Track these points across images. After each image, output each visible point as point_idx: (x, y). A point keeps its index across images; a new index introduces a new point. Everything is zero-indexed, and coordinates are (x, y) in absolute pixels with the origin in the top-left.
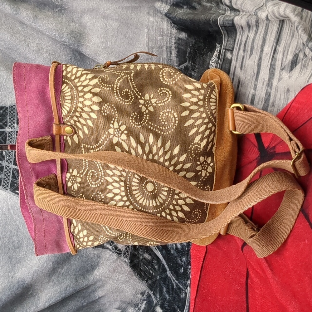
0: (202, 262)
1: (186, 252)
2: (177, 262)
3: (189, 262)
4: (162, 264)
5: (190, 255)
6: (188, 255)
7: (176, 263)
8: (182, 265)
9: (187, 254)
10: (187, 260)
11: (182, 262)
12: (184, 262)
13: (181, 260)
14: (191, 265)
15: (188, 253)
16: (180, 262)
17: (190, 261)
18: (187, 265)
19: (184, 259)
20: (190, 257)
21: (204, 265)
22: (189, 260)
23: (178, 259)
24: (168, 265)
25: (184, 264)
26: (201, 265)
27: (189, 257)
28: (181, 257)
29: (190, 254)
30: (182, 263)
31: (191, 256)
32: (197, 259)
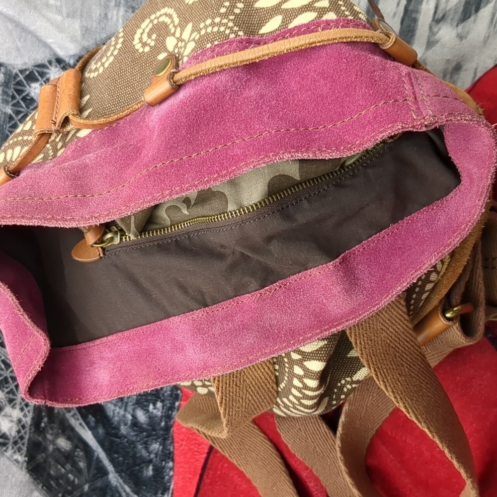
0: (205, 456)
1: (161, 432)
2: (135, 454)
3: (170, 453)
4: (95, 458)
5: (173, 439)
6: (165, 439)
7: (134, 456)
8: (150, 461)
9: (162, 435)
10: (163, 448)
11: (150, 453)
12: (156, 455)
13: (147, 448)
14: (173, 461)
15: (167, 434)
16: (144, 453)
17: (173, 452)
18: (164, 460)
19: (156, 446)
20: (172, 443)
21: (210, 462)
22: (169, 450)
23: (140, 447)
24: (112, 460)
25: (156, 457)
26: (203, 461)
27: (169, 442)
28: (146, 443)
29: (172, 436)
30: (149, 456)
31: (176, 440)
32: (192, 447)
